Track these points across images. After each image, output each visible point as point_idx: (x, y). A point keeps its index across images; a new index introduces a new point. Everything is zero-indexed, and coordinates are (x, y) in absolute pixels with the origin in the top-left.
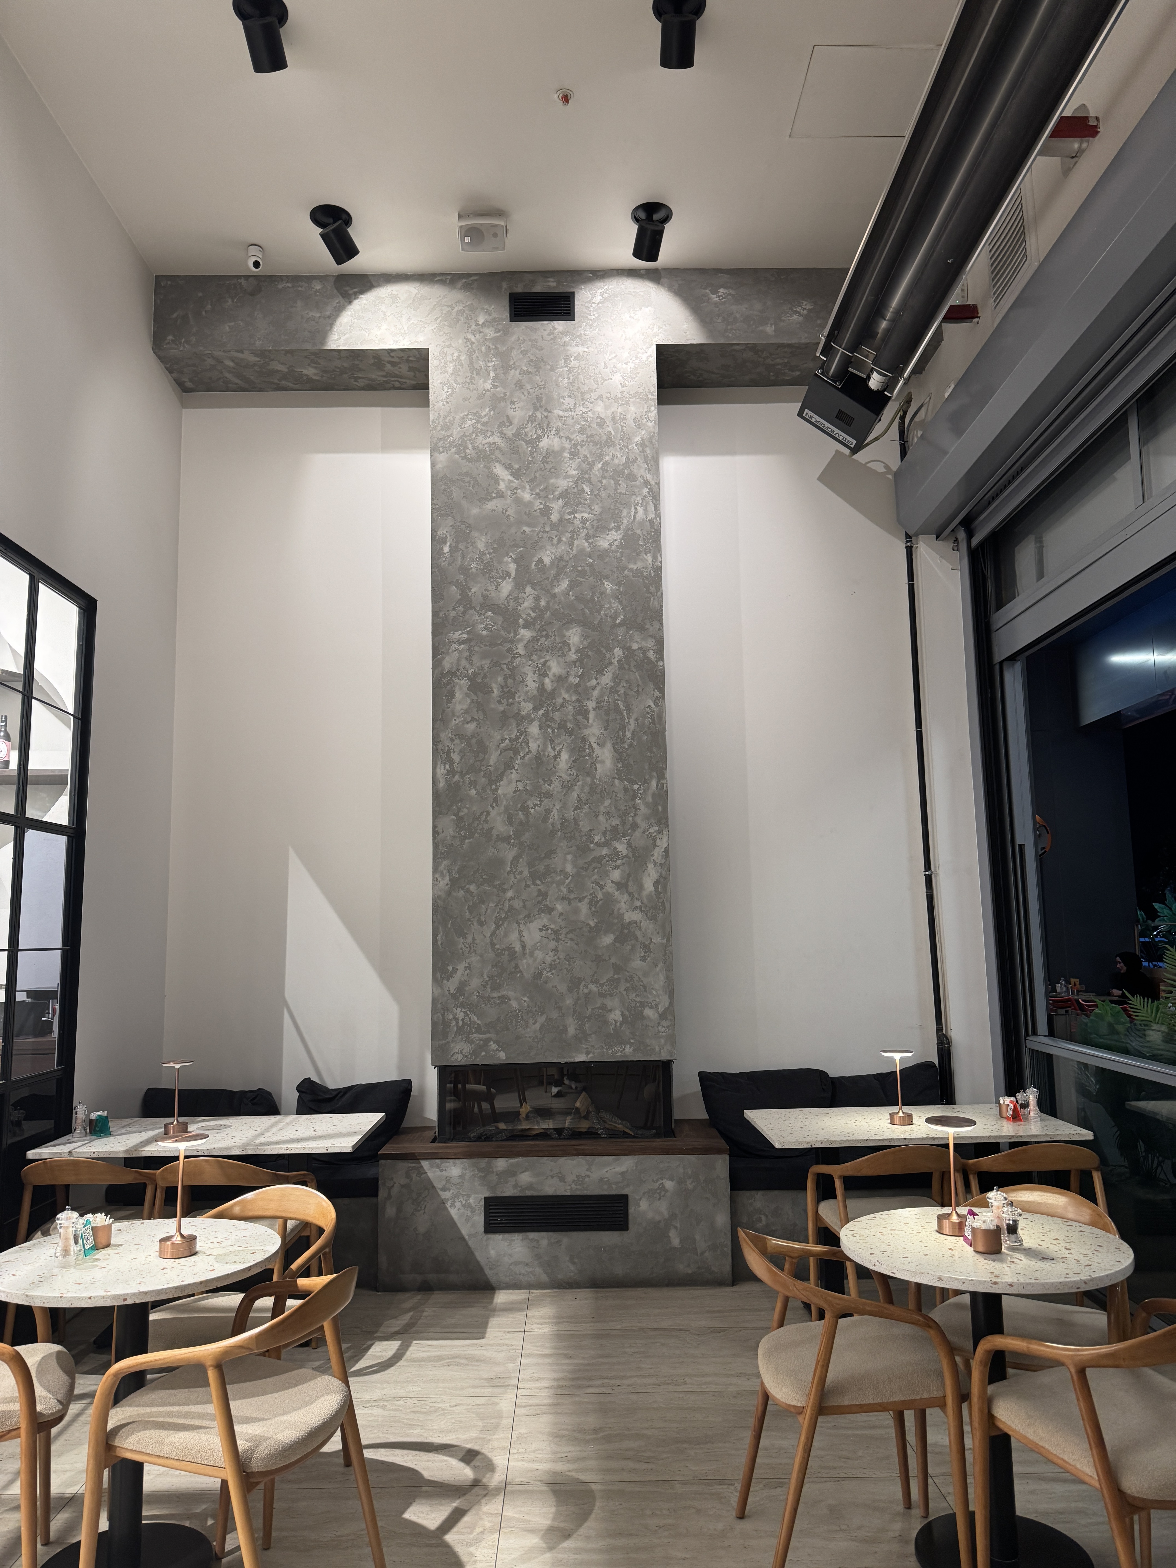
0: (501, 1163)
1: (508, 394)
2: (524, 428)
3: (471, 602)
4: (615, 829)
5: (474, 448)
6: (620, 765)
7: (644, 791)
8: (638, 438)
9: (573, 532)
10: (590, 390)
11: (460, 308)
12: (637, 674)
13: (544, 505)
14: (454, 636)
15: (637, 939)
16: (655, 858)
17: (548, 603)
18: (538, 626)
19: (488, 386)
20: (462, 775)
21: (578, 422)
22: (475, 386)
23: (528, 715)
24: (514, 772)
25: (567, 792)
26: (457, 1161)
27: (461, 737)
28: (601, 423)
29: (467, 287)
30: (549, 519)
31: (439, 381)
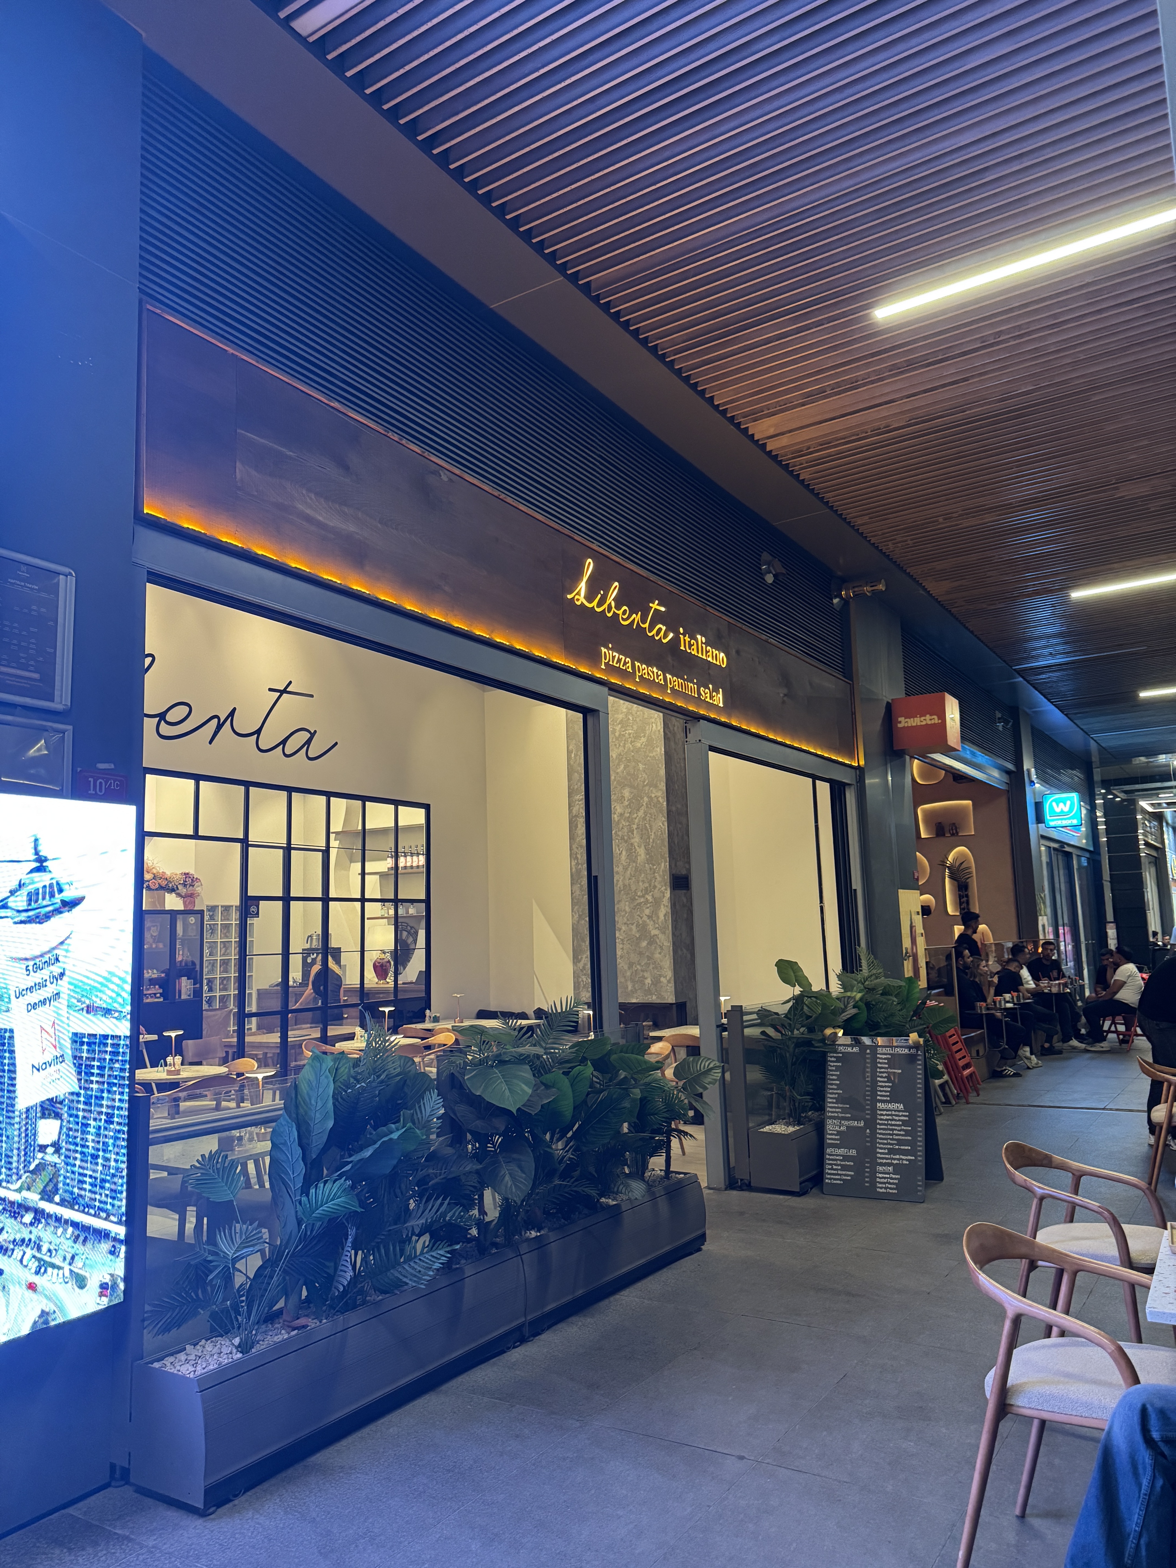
6: (648, 857)
7: (659, 869)
12: (654, 810)
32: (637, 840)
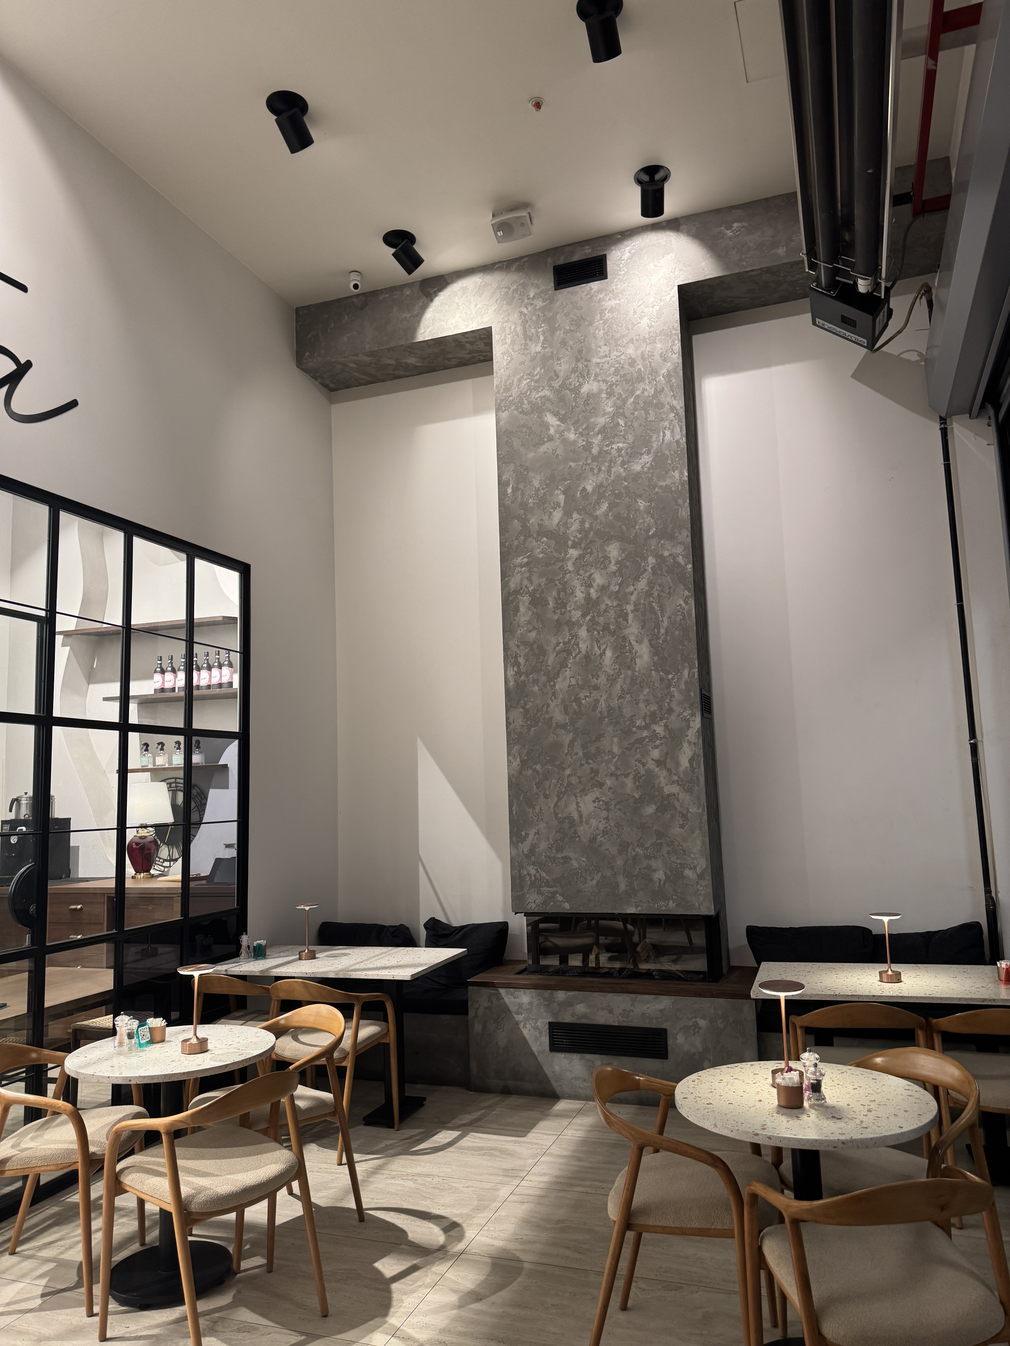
0: (561, 995)
1: (555, 352)
2: (568, 379)
3: (530, 531)
4: (653, 714)
5: (529, 402)
6: (656, 659)
7: (678, 680)
8: (664, 371)
9: (611, 461)
10: (623, 336)
11: (515, 287)
12: (668, 578)
13: (586, 442)
14: (518, 561)
15: (675, 808)
16: (689, 738)
17: (591, 524)
18: (583, 546)
19: (539, 348)
20: (527, 675)
21: (612, 366)
22: (528, 351)
23: (578, 621)
24: (568, 670)
25: (612, 684)
26: (527, 991)
27: (525, 643)
28: (632, 362)
29: (520, 269)
30: (590, 453)
31: (500, 352)
32: (636, 631)
